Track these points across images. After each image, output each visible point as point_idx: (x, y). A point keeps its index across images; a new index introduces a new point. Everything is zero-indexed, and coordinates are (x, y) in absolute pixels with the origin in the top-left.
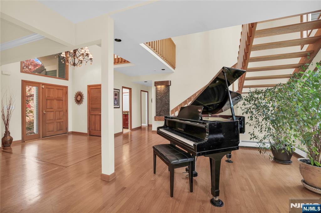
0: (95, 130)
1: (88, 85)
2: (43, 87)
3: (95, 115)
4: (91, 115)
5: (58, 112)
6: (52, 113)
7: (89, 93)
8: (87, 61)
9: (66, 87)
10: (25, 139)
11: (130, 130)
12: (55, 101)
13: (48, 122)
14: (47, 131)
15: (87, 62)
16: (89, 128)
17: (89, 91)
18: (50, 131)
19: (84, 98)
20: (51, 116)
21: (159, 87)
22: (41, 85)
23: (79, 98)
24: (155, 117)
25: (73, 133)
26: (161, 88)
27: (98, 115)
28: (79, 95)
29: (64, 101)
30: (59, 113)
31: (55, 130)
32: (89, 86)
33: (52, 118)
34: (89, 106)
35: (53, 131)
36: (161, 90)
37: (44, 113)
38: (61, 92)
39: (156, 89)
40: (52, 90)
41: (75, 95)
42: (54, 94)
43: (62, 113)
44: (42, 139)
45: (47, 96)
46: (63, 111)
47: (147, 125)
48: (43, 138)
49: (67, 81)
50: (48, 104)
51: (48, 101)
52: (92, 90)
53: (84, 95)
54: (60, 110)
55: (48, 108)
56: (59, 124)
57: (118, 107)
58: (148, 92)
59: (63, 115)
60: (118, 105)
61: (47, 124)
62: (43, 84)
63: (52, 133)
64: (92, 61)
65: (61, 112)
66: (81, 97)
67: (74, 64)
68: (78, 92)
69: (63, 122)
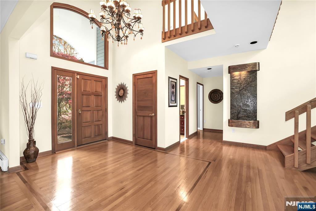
0: (143, 138)
1: (133, 74)
2: (78, 77)
3: (144, 116)
4: (137, 116)
5: (96, 111)
6: (89, 113)
7: (135, 85)
8: (135, 33)
9: (106, 79)
10: (56, 149)
11: (186, 137)
12: (93, 96)
13: (84, 124)
14: (83, 138)
15: (135, 36)
16: (135, 135)
17: (134, 82)
18: (87, 136)
19: (128, 92)
20: (87, 116)
21: (236, 74)
22: (76, 74)
23: (121, 92)
24: (229, 120)
25: (114, 139)
26: (240, 76)
27: (148, 116)
28: (121, 88)
29: (103, 96)
30: (98, 112)
31: (93, 136)
32: (135, 76)
33: (89, 119)
34: (135, 104)
35: (90, 137)
36: (240, 78)
37: (79, 113)
38: (99, 84)
39: (232, 77)
40: (89, 82)
41: (117, 89)
42: (91, 87)
43: (101, 113)
44: (78, 149)
45: (82, 90)
46: (102, 110)
47: (202, 130)
48: (78, 147)
49: (107, 70)
50: (85, 101)
51: (85, 97)
52: (139, 80)
53: (128, 89)
54: (99, 108)
55: (84, 106)
56: (97, 127)
57: (175, 104)
58: (203, 85)
59: (102, 115)
60: (176, 103)
61: (83, 128)
62: (78, 73)
63: (89, 140)
64: (142, 34)
65: (99, 112)
66: (124, 91)
67: (119, 39)
68: (120, 84)
69: (102, 124)
